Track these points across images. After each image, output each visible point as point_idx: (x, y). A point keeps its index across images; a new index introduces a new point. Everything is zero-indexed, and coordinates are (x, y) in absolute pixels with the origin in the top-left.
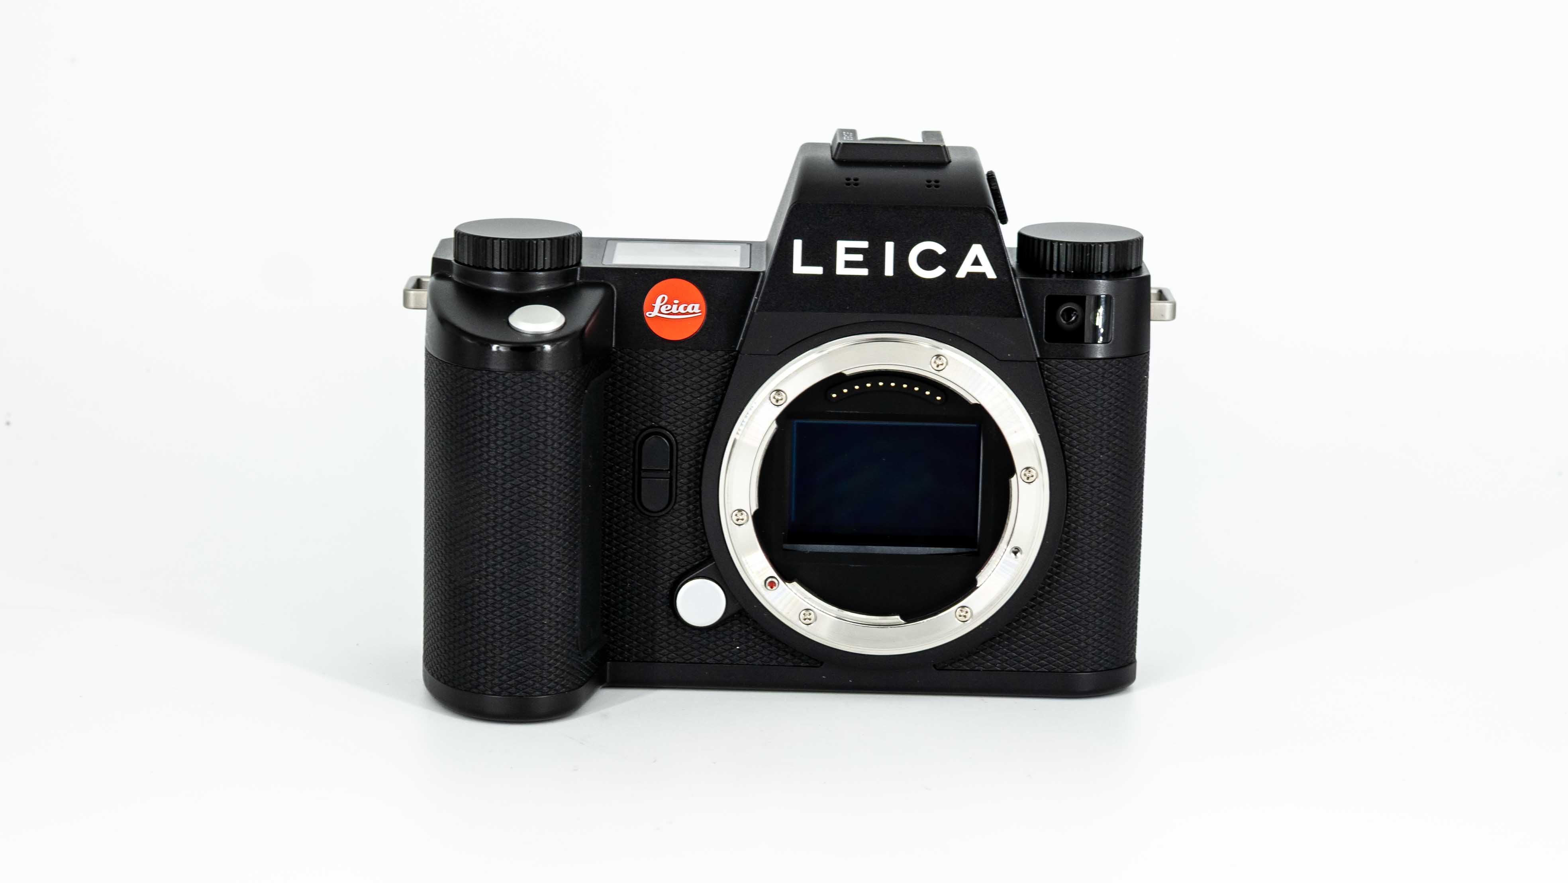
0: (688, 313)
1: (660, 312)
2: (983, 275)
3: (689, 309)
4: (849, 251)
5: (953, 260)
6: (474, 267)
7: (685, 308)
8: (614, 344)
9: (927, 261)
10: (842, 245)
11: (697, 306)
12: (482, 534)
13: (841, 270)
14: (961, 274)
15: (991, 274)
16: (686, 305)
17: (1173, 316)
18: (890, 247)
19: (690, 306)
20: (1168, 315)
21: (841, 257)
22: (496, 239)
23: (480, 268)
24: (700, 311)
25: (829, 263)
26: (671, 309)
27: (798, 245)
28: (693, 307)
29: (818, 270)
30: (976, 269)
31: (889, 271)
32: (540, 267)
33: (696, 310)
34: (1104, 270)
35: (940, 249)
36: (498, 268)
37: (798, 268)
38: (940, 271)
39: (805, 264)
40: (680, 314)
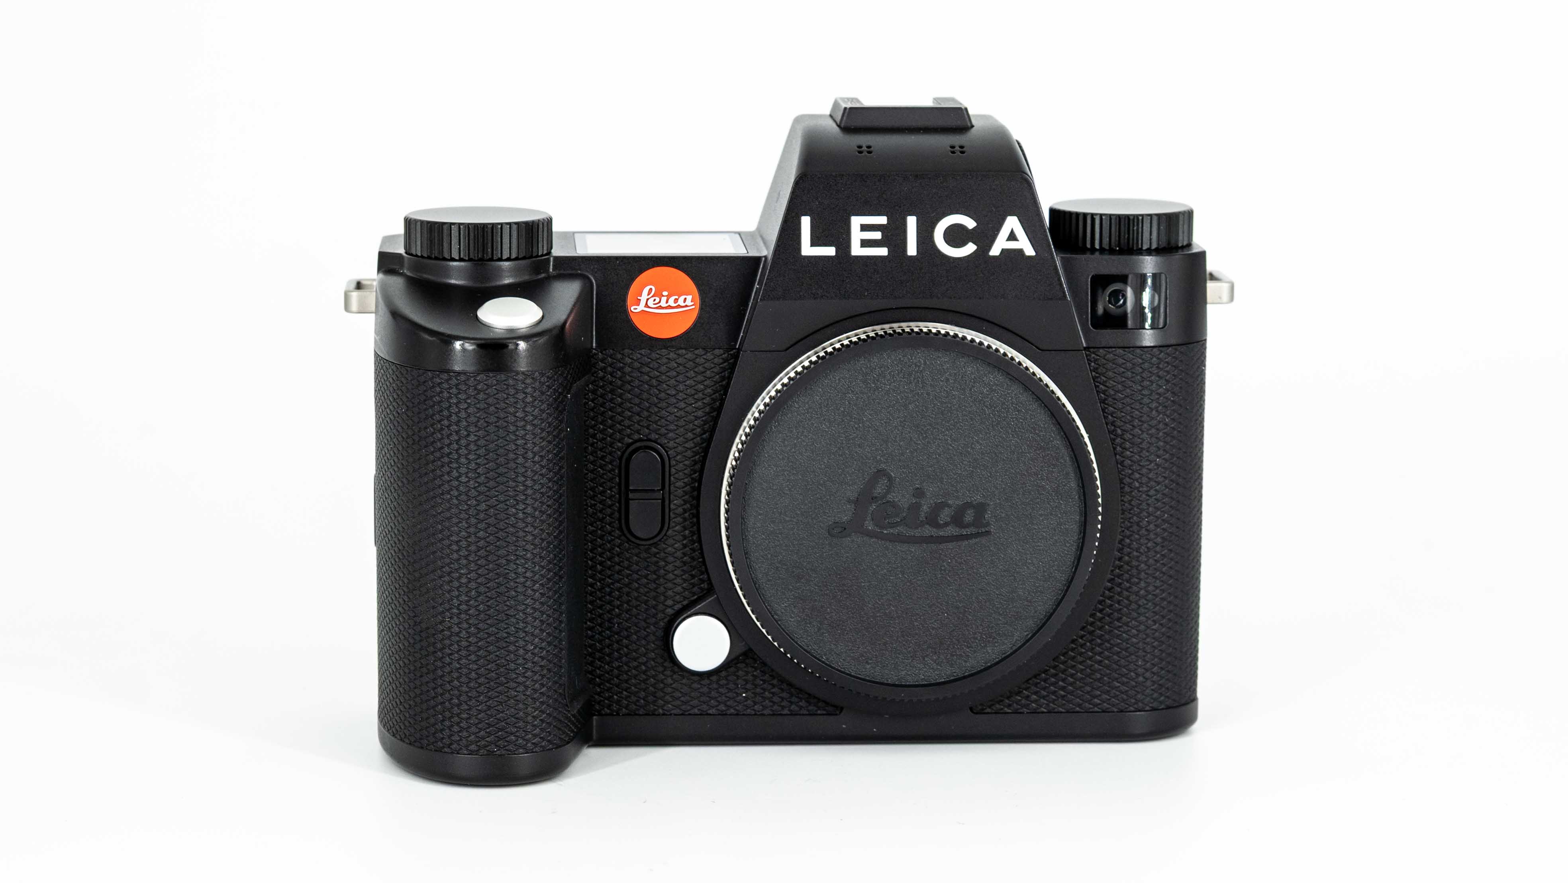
0: (679, 306)
1: (647, 305)
2: (1020, 252)
3: (681, 302)
4: (864, 228)
5: (985, 236)
6: (429, 258)
7: (676, 301)
8: (594, 345)
9: (956, 236)
10: (856, 222)
11: (689, 298)
12: (452, 566)
13: (857, 250)
14: (995, 251)
15: (1030, 251)
16: (677, 297)
17: (1232, 299)
18: (912, 222)
19: (682, 298)
20: (1225, 297)
21: (857, 236)
22: (454, 224)
23: (436, 258)
24: (693, 303)
25: (843, 242)
26: (660, 302)
27: (806, 222)
28: (685, 299)
29: (830, 251)
30: (1012, 245)
31: (912, 249)
32: (505, 257)
33: (689, 302)
34: (1154, 246)
35: (970, 223)
36: (457, 258)
37: (807, 249)
38: (970, 248)
39: (813, 244)
40: (670, 307)
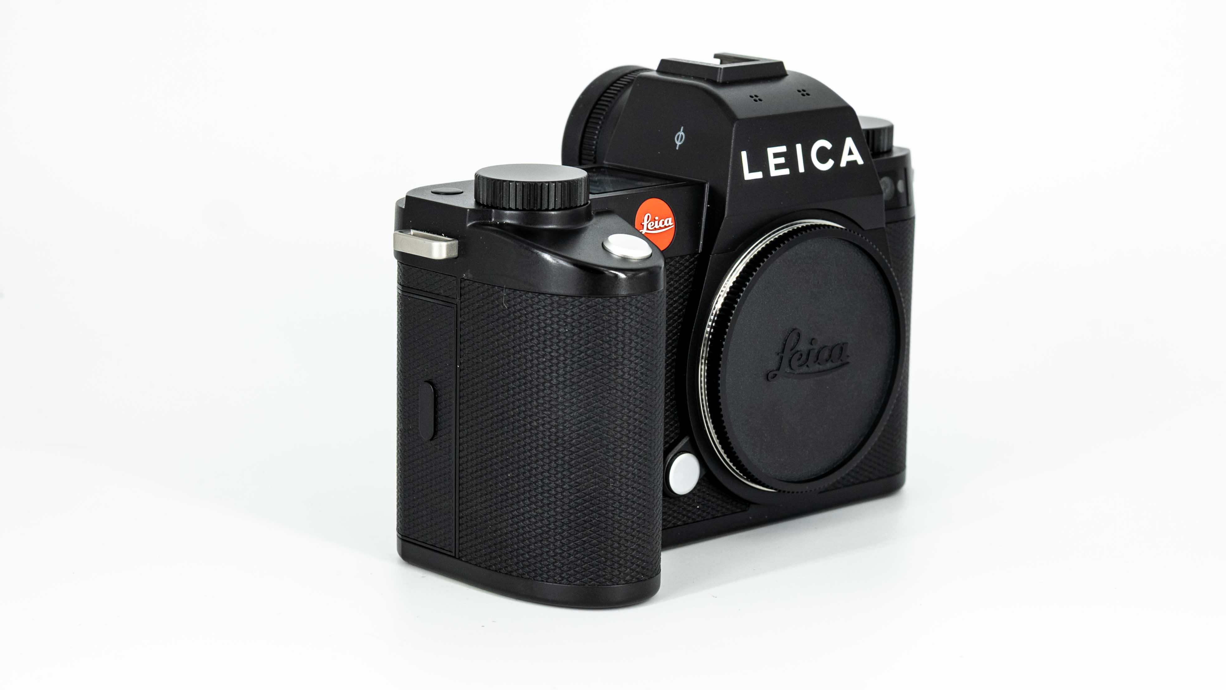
0: (666, 227)
1: (648, 229)
2: (855, 162)
3: (666, 224)
4: (776, 155)
5: (836, 153)
6: (531, 210)
7: (663, 223)
9: (823, 155)
10: (771, 151)
11: (670, 219)
13: (774, 173)
14: (843, 164)
15: (860, 162)
16: (663, 220)
19: (666, 220)
21: (772, 162)
23: (538, 210)
24: (672, 223)
25: (765, 167)
26: (654, 225)
27: (744, 155)
28: (668, 221)
29: (759, 175)
30: (851, 158)
31: (802, 169)
33: (670, 223)
35: (828, 145)
37: (748, 176)
38: (830, 163)
39: (751, 171)
40: (660, 228)
